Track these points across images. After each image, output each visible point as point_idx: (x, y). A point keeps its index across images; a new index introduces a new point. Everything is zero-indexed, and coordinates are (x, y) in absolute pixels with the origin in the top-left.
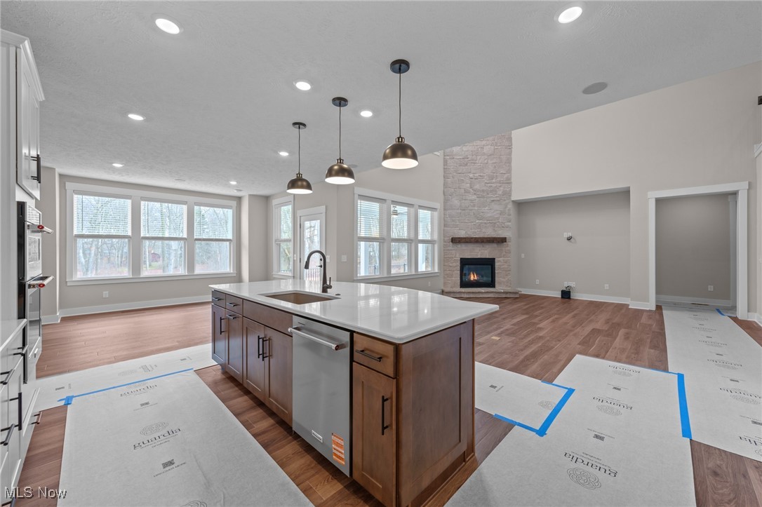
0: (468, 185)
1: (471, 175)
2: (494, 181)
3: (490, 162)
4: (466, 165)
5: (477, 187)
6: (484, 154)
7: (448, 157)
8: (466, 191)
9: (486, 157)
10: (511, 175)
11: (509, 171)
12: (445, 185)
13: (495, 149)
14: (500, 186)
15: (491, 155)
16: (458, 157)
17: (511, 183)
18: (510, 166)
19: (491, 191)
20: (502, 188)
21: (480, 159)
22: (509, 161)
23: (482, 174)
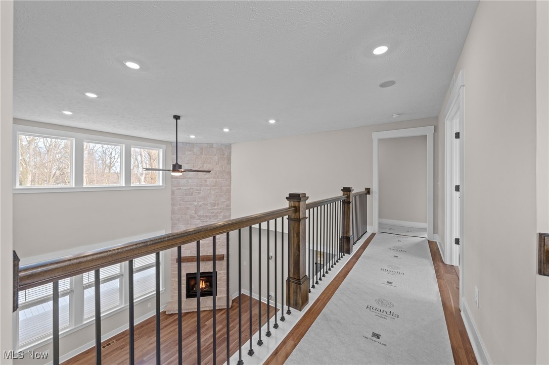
0: (193, 212)
1: (196, 203)
2: (216, 208)
3: (212, 192)
4: (192, 194)
5: (201, 213)
6: (207, 185)
7: (175, 188)
8: (192, 217)
9: (209, 188)
10: (230, 203)
11: (229, 199)
12: (173, 212)
13: (216, 181)
14: (221, 212)
15: (213, 186)
16: (184, 188)
17: (230, 209)
18: (230, 195)
19: (214, 216)
20: (222, 214)
21: (204, 189)
22: (229, 191)
23: (205, 202)
